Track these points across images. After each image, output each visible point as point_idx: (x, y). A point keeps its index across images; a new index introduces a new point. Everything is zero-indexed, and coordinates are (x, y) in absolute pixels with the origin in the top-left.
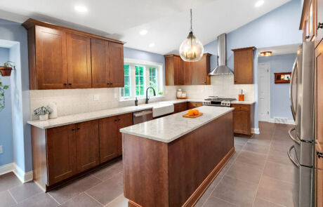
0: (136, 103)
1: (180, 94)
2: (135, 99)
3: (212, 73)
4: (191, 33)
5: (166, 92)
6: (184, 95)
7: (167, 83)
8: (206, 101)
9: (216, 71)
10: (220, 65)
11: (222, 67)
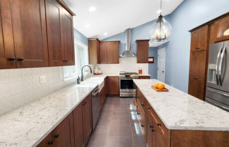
0: (78, 81)
1: (97, 71)
2: (77, 77)
3: (121, 56)
6: (100, 72)
7: (90, 62)
8: (122, 76)
9: (123, 54)
10: (126, 50)
11: (127, 51)
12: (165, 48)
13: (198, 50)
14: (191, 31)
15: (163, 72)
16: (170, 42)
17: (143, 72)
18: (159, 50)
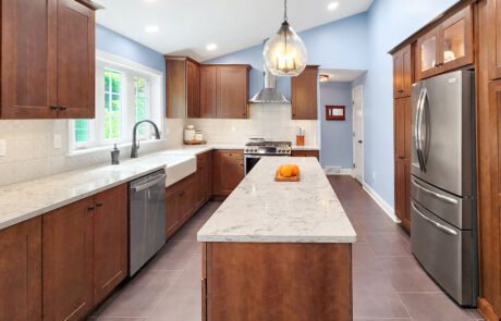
0: (115, 157)
1: (191, 135)
2: (112, 148)
3: (253, 100)
4: (285, 24)
5: (168, 130)
6: (199, 138)
7: (168, 113)
8: (250, 148)
9: (260, 97)
10: (266, 86)
11: (270, 89)
13: (402, 95)
15: (360, 142)
16: (369, 74)
17: (306, 142)
18: (353, 90)
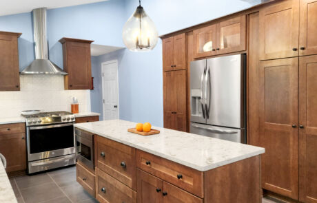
8: (34, 120)
9: (29, 68)
11: (41, 61)
12: (116, 61)
13: (175, 68)
14: (163, 37)
15: (116, 107)
17: (80, 109)
18: (102, 64)
